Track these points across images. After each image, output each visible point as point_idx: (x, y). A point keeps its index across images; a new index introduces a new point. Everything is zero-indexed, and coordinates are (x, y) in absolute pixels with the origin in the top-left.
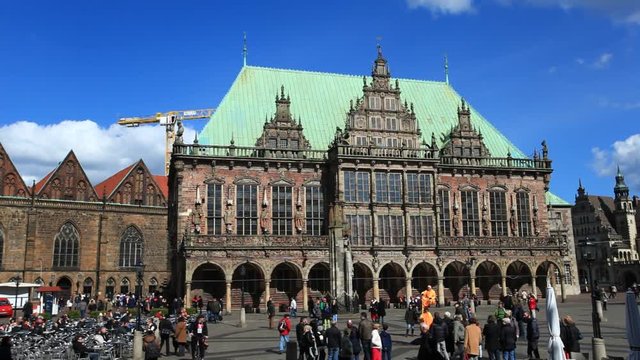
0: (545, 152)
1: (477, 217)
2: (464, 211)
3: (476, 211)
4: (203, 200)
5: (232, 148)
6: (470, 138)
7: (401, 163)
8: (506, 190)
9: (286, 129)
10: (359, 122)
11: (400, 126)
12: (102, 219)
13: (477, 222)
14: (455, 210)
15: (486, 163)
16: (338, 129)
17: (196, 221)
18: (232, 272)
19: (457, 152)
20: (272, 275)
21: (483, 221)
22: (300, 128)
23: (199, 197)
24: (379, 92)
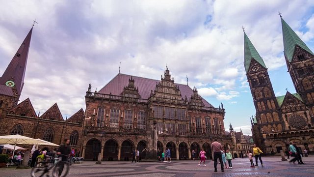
0: (222, 106)
1: (201, 127)
2: (196, 124)
3: (201, 125)
4: (96, 114)
5: (110, 95)
6: (198, 99)
7: (175, 104)
8: (210, 118)
9: (132, 90)
10: (160, 90)
11: (173, 92)
12: (64, 127)
13: (201, 129)
14: (193, 124)
15: (203, 108)
16: (152, 91)
17: (92, 122)
18: (105, 143)
19: (194, 104)
20: (122, 145)
21: (204, 128)
22: (137, 91)
23: (94, 112)
24: (167, 80)
